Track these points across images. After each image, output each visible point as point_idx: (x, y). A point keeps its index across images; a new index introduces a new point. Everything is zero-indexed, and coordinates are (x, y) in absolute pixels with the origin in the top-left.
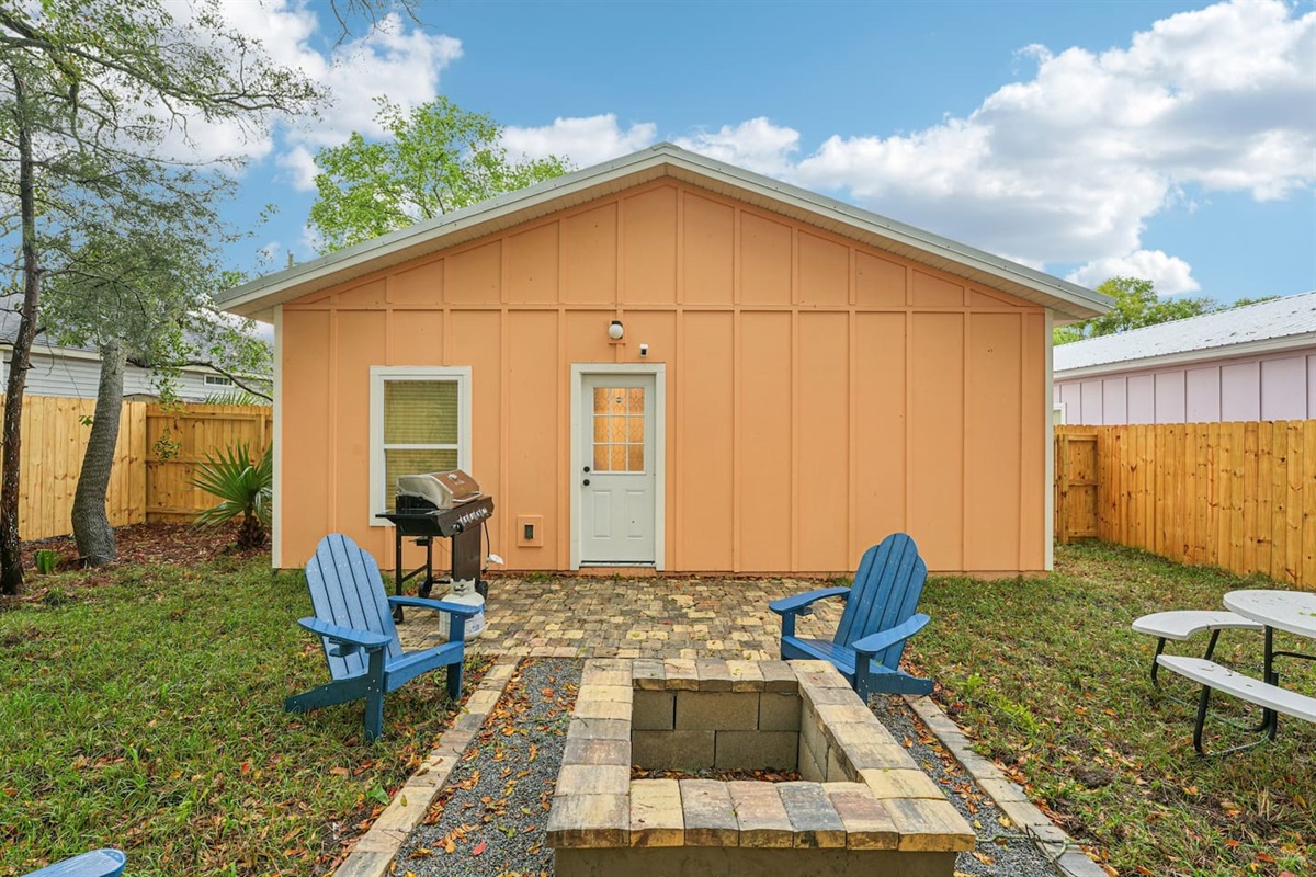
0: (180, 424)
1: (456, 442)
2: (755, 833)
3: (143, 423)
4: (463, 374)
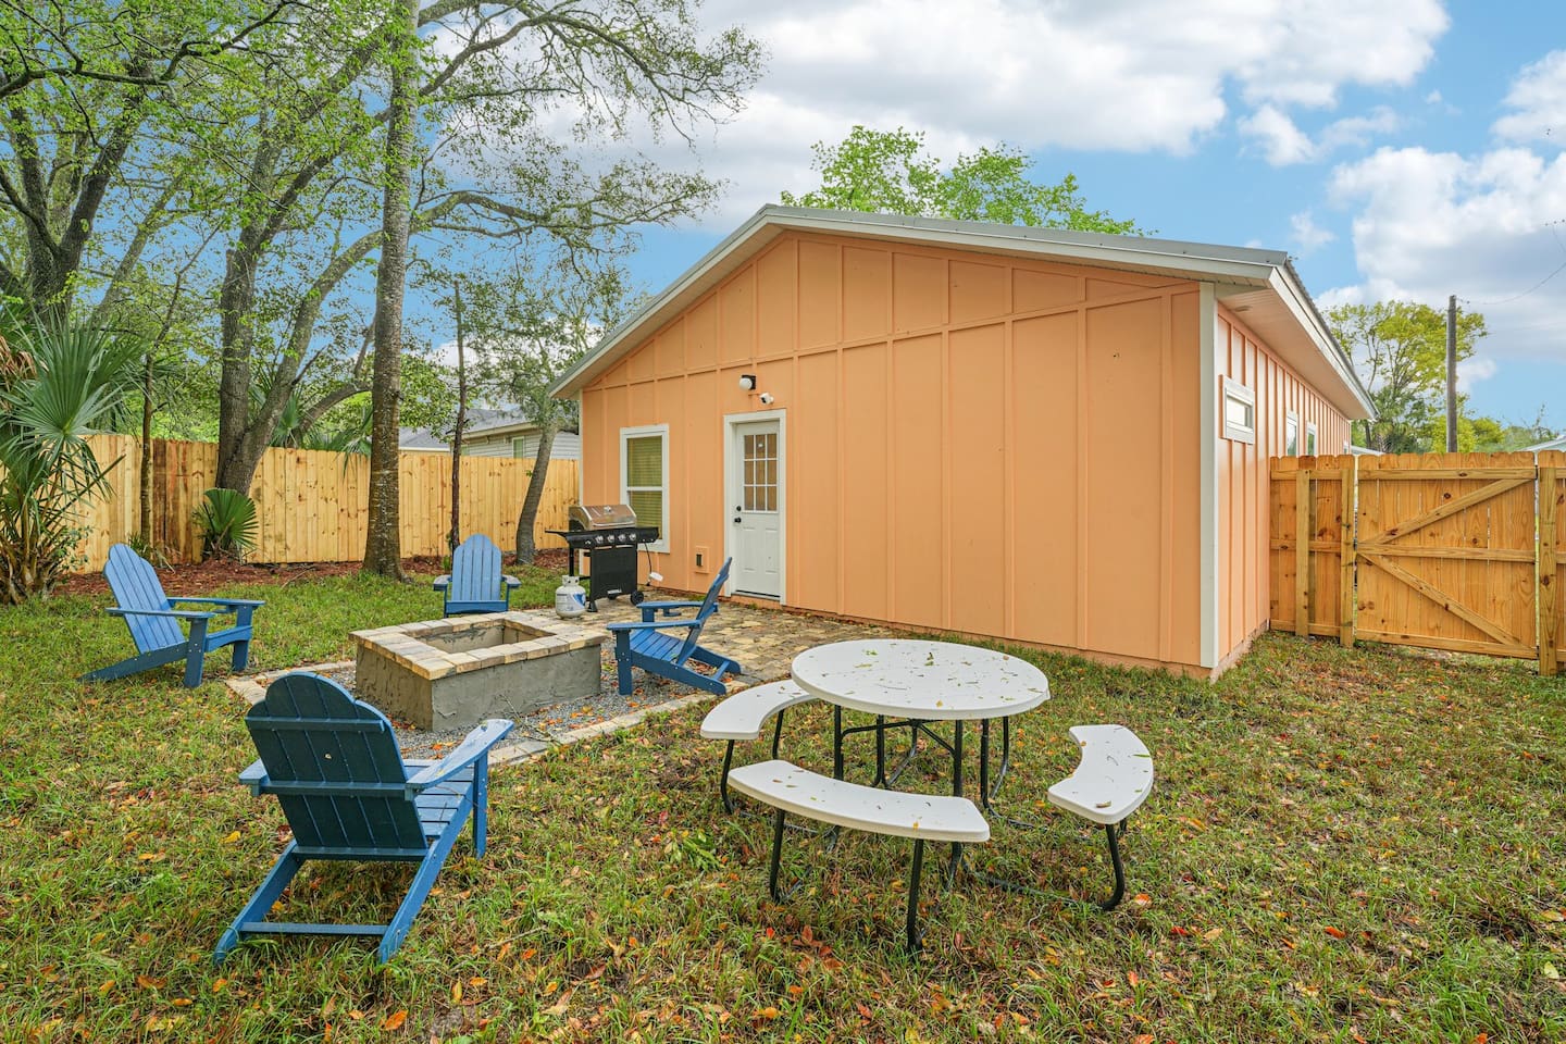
1: (661, 485)
4: (662, 430)
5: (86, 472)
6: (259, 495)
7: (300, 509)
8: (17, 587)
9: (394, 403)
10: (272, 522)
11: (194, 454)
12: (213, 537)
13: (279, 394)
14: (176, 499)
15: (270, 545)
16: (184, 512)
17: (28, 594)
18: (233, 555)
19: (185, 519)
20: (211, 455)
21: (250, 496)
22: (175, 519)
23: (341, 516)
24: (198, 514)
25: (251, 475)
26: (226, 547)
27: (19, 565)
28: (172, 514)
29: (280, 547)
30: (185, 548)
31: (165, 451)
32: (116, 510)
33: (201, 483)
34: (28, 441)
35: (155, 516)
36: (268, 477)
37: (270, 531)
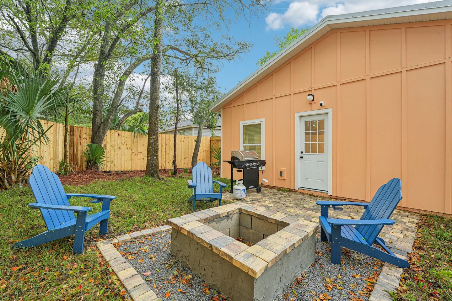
0: (216, 142)
1: (261, 143)
2: (200, 238)
3: (210, 142)
4: (262, 121)
5: (39, 133)
6: (105, 147)
7: (119, 152)
8: (8, 182)
9: (157, 110)
10: (110, 156)
11: (84, 131)
12: (90, 161)
13: (113, 110)
14: (77, 147)
15: (109, 164)
16: (80, 152)
17: (13, 185)
18: (97, 168)
19: (80, 155)
20: (89, 132)
21: (102, 147)
22: (77, 154)
23: (133, 155)
24: (85, 153)
25: (103, 139)
26: (94, 165)
27: (9, 172)
28: (76, 153)
29: (112, 165)
30: (80, 165)
31: (74, 130)
32: (56, 150)
33: (86, 142)
34: (13, 118)
35: (70, 153)
36: (109, 140)
37: (109, 159)
